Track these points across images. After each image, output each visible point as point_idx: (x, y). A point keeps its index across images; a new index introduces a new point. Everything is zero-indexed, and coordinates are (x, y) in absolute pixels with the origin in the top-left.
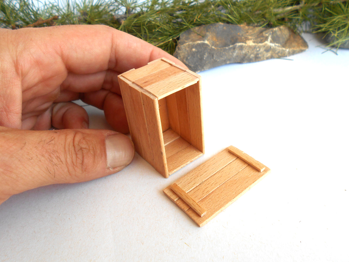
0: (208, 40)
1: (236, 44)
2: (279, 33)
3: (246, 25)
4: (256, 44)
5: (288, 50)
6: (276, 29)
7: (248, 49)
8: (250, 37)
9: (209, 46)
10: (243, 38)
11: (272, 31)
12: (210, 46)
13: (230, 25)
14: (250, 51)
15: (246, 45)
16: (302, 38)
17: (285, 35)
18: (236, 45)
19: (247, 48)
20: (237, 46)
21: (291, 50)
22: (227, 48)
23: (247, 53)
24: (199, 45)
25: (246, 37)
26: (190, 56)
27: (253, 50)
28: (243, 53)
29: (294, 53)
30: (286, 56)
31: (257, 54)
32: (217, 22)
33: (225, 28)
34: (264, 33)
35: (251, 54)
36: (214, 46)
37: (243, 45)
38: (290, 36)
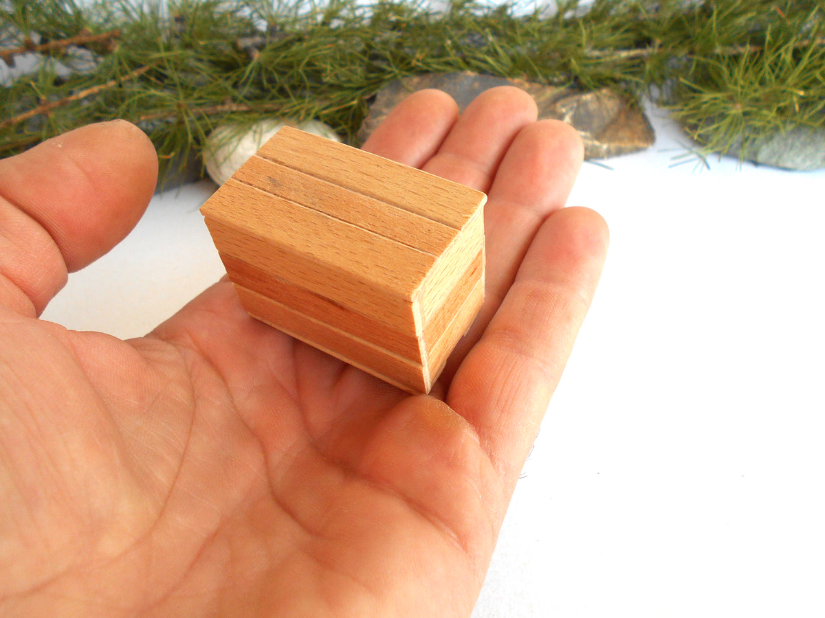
2: (593, 107)
5: (605, 147)
6: (587, 97)
11: (578, 101)
13: (491, 78)
16: (645, 119)
17: (608, 111)
21: (614, 146)
29: (619, 152)
30: (602, 158)
32: (462, 70)
33: (476, 83)
34: (558, 105)
38: (619, 113)
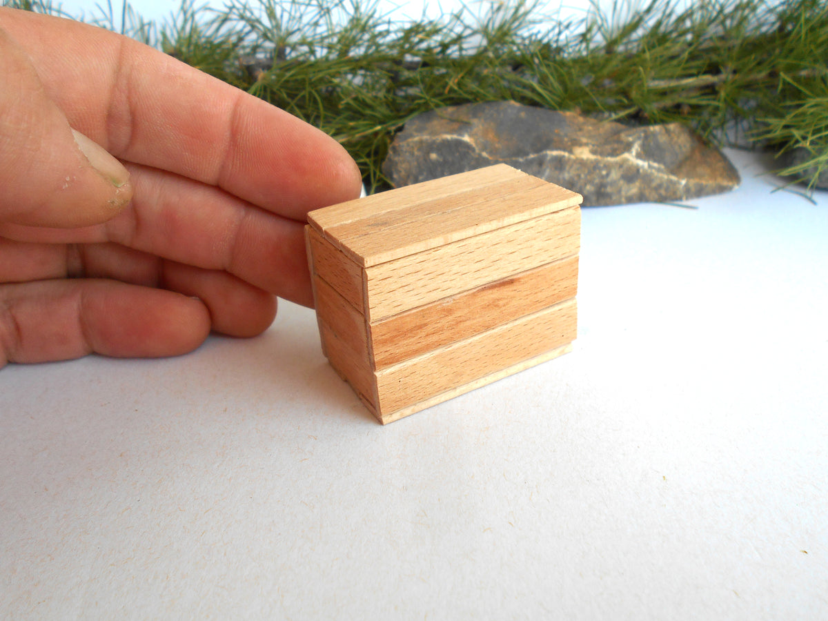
0: (471, 136)
1: (544, 152)
2: (663, 139)
3: (580, 115)
4: (599, 158)
5: (683, 182)
6: (656, 128)
7: (578, 169)
8: (584, 140)
9: (473, 150)
10: (566, 139)
11: (645, 132)
12: (477, 151)
13: (539, 109)
14: (582, 176)
15: (573, 157)
16: (724, 158)
17: (680, 147)
18: (546, 155)
19: (575, 166)
20: (548, 158)
21: (693, 182)
22: (521, 160)
23: (576, 179)
24: (447, 144)
25: (575, 140)
26: (425, 173)
27: (590, 173)
28: (564, 179)
29: (700, 192)
30: (680, 199)
31: (602, 185)
32: (504, 98)
33: (523, 115)
34: (623, 136)
35: (585, 184)
36: (487, 153)
37: (564, 156)
38: (693, 150)
